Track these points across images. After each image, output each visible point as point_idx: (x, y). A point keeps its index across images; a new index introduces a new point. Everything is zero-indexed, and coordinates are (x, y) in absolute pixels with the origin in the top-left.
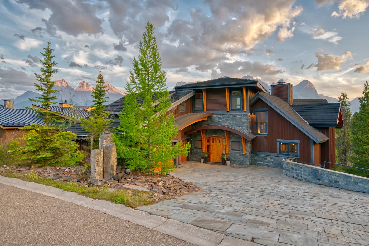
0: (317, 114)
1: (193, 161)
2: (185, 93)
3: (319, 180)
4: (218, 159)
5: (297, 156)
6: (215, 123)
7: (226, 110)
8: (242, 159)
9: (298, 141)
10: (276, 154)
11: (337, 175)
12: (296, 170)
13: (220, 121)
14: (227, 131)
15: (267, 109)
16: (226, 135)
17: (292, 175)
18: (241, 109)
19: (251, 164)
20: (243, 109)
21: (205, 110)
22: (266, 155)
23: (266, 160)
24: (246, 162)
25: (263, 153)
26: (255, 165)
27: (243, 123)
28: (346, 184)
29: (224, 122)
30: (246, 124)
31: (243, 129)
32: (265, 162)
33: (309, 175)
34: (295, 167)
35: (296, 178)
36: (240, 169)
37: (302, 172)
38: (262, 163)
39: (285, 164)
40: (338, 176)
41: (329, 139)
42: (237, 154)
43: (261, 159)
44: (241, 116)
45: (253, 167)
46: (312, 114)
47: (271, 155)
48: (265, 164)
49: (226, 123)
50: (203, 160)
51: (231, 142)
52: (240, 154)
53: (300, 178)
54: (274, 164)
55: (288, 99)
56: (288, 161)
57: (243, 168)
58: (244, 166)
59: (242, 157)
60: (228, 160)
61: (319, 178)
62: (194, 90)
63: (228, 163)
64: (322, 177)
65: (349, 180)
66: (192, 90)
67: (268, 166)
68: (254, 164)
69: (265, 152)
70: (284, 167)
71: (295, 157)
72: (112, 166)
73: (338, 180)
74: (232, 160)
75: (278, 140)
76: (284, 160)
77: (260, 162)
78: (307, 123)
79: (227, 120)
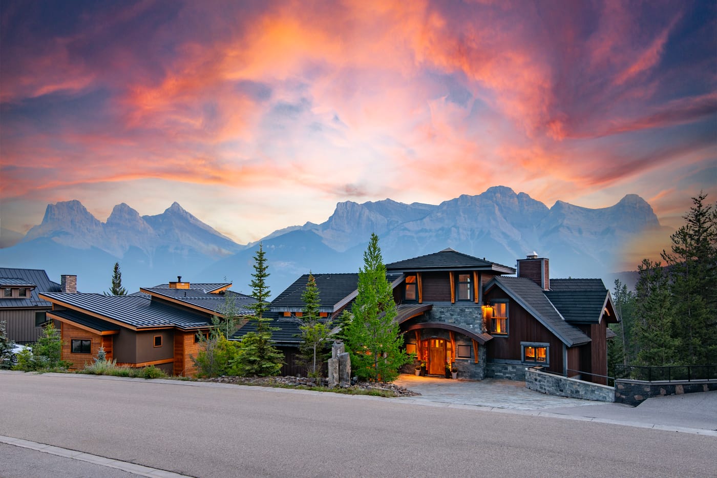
0: (578, 306)
1: (404, 373)
2: (391, 276)
3: (562, 391)
4: (439, 369)
5: (546, 364)
6: (434, 318)
7: (451, 301)
8: (473, 369)
9: (548, 344)
10: (520, 362)
11: (578, 383)
12: (540, 381)
13: (443, 316)
14: (451, 331)
15: (507, 300)
16: (450, 336)
17: (536, 388)
18: (472, 300)
19: (486, 376)
20: (474, 300)
21: (420, 301)
22: (506, 364)
23: (507, 369)
24: (479, 373)
25: (503, 361)
26: (493, 377)
27: (474, 319)
28: (585, 393)
29: (448, 318)
30: (478, 321)
31: (474, 328)
32: (505, 373)
33: (552, 386)
34: (539, 378)
35: (540, 392)
36: (470, 383)
37: (545, 384)
38: (502, 374)
39: (528, 374)
40: (579, 385)
41: (591, 340)
42: (466, 363)
43: (500, 369)
44: (471, 310)
45: (488, 380)
46: (570, 306)
47: (514, 363)
48: (505, 376)
49: (451, 319)
50: (418, 372)
51: (459, 345)
52: (471, 363)
53: (543, 391)
54: (516, 375)
55: (541, 281)
56: (532, 370)
57: (475, 381)
58: (476, 379)
59: (474, 366)
60: (454, 371)
61: (562, 389)
62: (404, 273)
63: (454, 375)
64: (565, 388)
65: (588, 388)
66: (402, 273)
67: (510, 378)
68: (490, 377)
69: (505, 359)
70: (526, 378)
71: (544, 366)
72: (348, 373)
73: (579, 390)
74: (460, 372)
75: (522, 343)
76: (527, 369)
77: (499, 374)
78: (563, 318)
79: (452, 315)
